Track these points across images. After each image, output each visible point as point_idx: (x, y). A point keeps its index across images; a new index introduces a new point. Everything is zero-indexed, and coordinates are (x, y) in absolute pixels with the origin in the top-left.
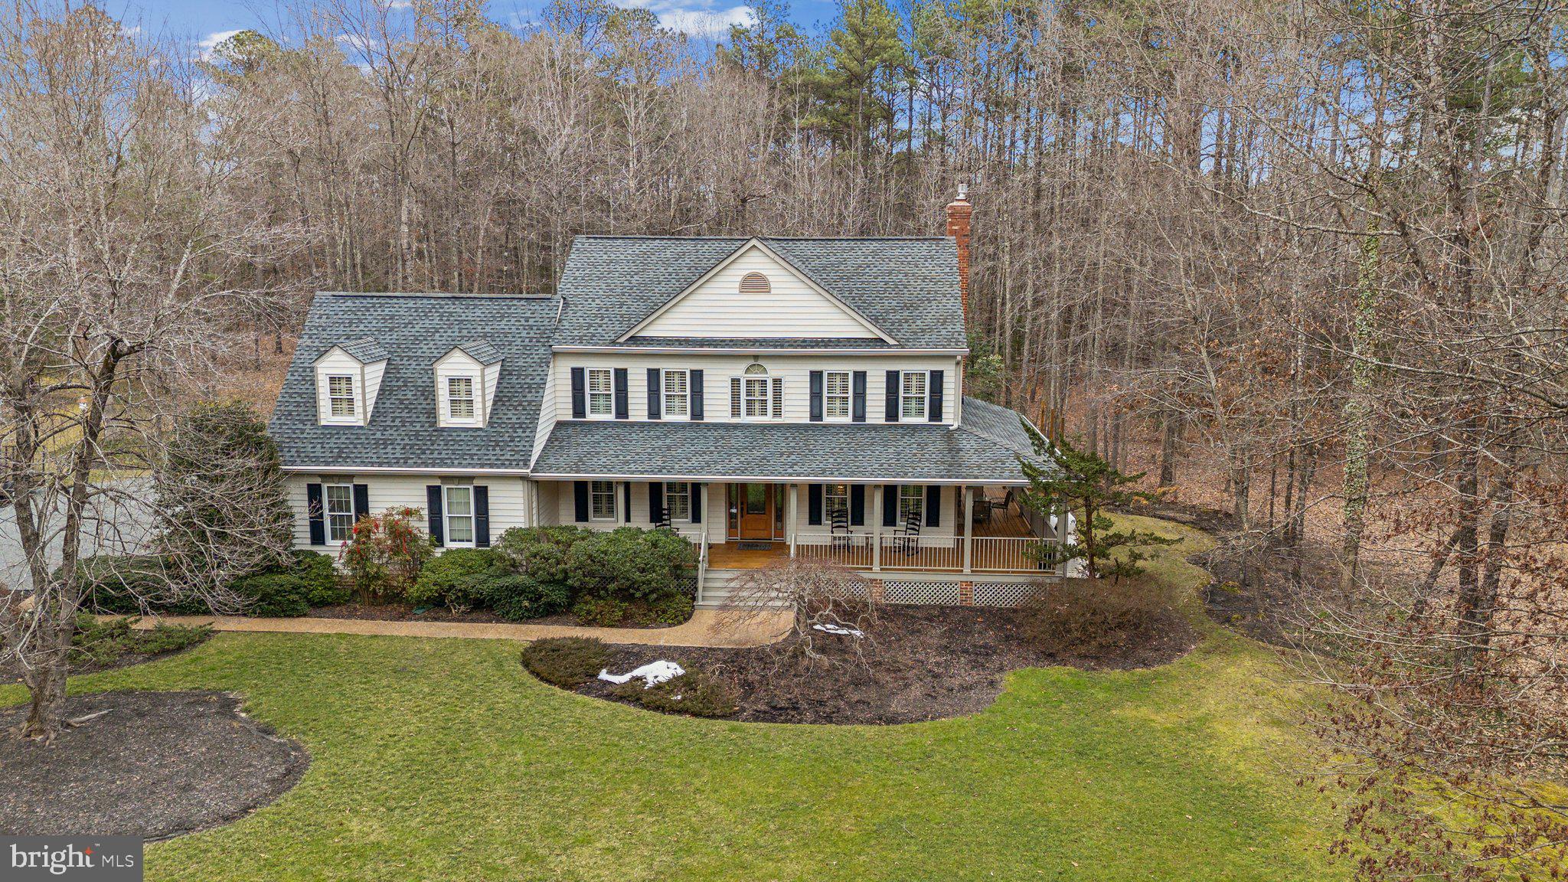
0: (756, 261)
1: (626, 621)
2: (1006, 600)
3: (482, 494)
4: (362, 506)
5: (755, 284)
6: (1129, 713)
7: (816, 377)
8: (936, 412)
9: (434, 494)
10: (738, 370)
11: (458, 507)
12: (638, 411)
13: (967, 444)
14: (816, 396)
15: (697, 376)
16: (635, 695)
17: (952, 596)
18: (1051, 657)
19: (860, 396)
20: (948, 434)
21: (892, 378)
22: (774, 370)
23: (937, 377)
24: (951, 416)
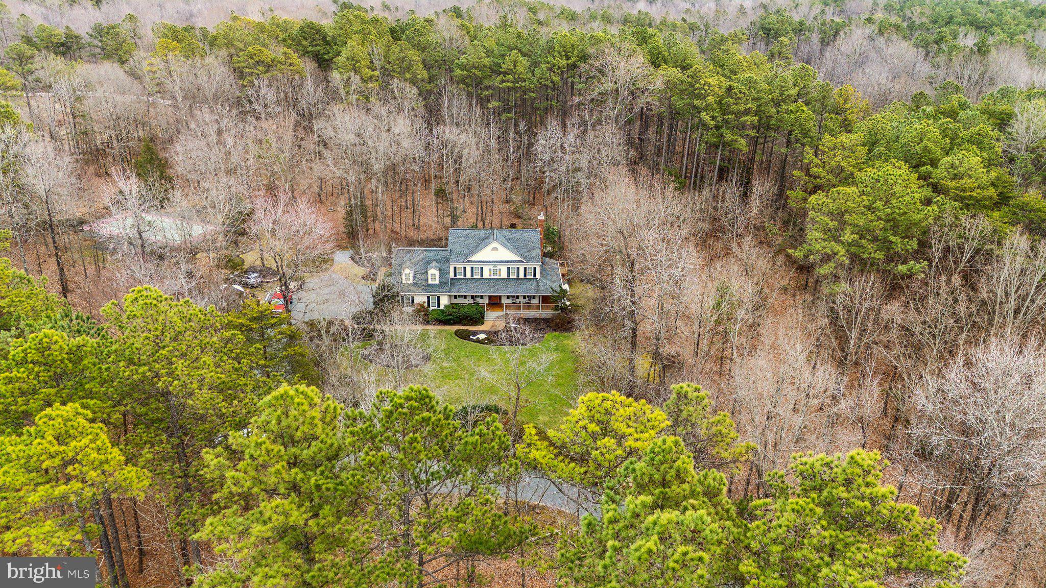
0: (495, 244)
1: (472, 325)
2: (549, 316)
3: (438, 298)
4: (413, 301)
5: (495, 249)
6: (566, 342)
7: (508, 268)
8: (535, 275)
9: (428, 298)
10: (491, 267)
11: (433, 301)
12: (469, 275)
13: (541, 284)
14: (508, 272)
15: (482, 268)
16: (478, 341)
17: (538, 316)
18: (555, 330)
19: (518, 272)
20: (537, 281)
21: (525, 269)
22: (499, 267)
23: (535, 268)
24: (538, 276)
